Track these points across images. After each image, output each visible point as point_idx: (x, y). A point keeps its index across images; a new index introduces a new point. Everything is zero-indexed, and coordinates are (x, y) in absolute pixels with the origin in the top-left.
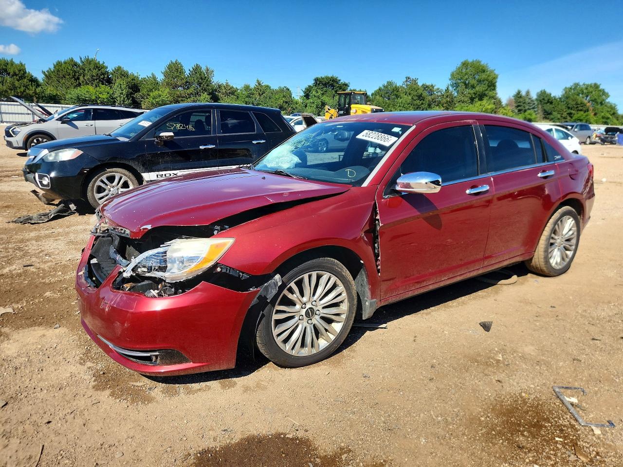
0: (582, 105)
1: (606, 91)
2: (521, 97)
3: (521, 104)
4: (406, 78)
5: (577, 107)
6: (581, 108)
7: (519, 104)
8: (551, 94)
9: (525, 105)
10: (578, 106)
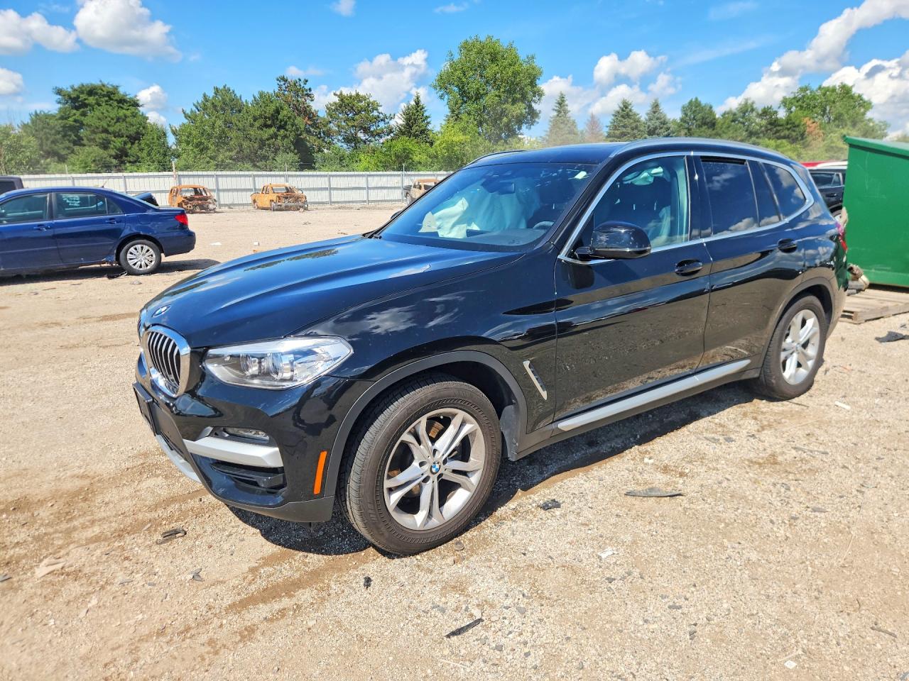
0: (789, 126)
1: (865, 98)
2: (628, 116)
3: (629, 130)
4: (278, 80)
5: (777, 131)
6: (787, 132)
7: (624, 130)
8: (711, 107)
9: (635, 131)
10: (779, 128)
